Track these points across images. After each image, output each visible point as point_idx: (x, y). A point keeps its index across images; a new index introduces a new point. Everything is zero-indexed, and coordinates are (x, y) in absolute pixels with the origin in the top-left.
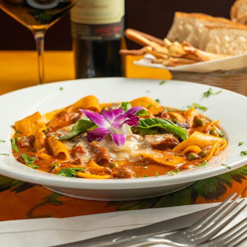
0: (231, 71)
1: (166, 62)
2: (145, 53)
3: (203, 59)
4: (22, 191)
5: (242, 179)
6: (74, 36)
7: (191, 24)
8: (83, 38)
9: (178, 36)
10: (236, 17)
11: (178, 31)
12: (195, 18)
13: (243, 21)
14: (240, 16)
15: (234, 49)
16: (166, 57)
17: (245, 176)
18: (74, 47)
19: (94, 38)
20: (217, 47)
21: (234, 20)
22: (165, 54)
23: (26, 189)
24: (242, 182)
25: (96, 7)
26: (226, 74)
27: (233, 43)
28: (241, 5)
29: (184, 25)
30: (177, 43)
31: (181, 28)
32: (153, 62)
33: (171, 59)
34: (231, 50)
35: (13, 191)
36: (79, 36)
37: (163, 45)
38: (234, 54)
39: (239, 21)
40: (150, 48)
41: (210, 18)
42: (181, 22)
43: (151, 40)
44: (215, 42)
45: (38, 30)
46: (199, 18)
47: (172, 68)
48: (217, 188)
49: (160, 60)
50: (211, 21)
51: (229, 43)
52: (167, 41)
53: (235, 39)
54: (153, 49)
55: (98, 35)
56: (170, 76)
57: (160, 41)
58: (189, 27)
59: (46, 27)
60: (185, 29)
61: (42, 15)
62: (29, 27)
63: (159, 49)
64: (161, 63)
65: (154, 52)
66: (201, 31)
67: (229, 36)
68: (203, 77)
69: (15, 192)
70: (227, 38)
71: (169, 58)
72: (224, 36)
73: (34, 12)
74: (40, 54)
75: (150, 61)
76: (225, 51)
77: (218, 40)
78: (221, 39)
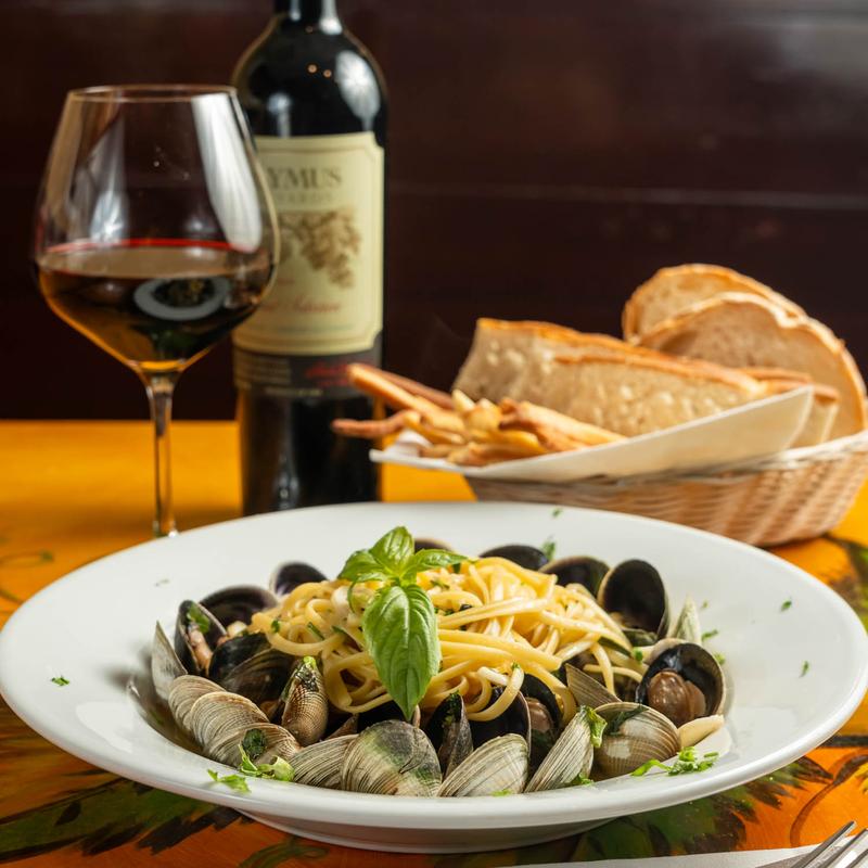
0: (631, 480)
1: (460, 454)
2: (399, 429)
3: (559, 445)
4: (171, 845)
5: (777, 795)
6: (242, 385)
7: (518, 349)
8: (270, 391)
9: (484, 381)
10: (636, 331)
11: (485, 367)
12: (530, 333)
13: (659, 342)
14: (647, 328)
15: (641, 421)
16: (456, 438)
17: (784, 786)
18: (241, 410)
19: (301, 393)
20: (598, 413)
21: (634, 340)
22: (456, 432)
23: (182, 839)
24: (780, 803)
25: (308, 308)
26: (620, 487)
27: (639, 406)
28: (650, 299)
29: (500, 352)
30: (485, 403)
31: (493, 359)
32: (422, 453)
33: (472, 446)
34: (632, 422)
35: (142, 845)
36: (259, 387)
37: (446, 408)
38: (639, 433)
39: (646, 344)
40: (414, 417)
41: (572, 334)
42: (495, 345)
43: (414, 394)
44: (593, 397)
45: (158, 374)
46: (543, 335)
47: (474, 471)
48: (719, 825)
49: (441, 449)
50: (575, 345)
51: (630, 403)
52: (460, 398)
53: (648, 395)
54: (423, 419)
55: (312, 384)
56: (466, 490)
57: (440, 397)
58: (516, 359)
59: (180, 365)
60: (505, 363)
61: (168, 334)
62: (132, 364)
63: (441, 419)
64: (444, 456)
65: (427, 428)
66: (547, 369)
67: (631, 385)
68: (557, 494)
69: (150, 848)
70: (626, 392)
71: (466, 443)
72: (618, 384)
73: (149, 326)
74: (159, 432)
75: (414, 451)
76: (616, 424)
77: (601, 392)
78: (609, 392)
